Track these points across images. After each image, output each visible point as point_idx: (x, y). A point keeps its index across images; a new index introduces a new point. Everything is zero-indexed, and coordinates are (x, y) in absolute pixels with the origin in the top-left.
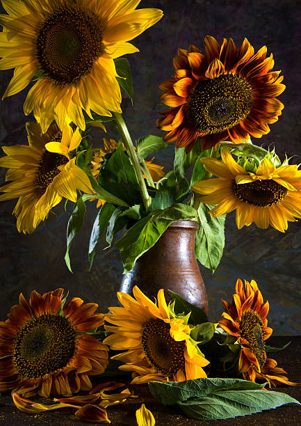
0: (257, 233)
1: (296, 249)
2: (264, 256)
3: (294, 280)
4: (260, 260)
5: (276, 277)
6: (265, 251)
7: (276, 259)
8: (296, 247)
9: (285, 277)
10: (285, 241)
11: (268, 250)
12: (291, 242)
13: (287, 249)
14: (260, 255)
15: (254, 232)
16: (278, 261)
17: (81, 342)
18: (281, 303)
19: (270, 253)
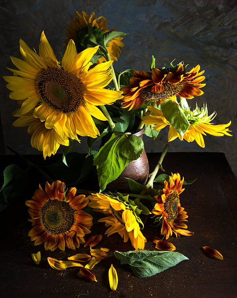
0: (197, 14)
1: (227, 26)
2: (201, 32)
3: (221, 49)
4: (197, 35)
5: (208, 48)
6: (202, 28)
7: (210, 34)
8: (226, 24)
9: (214, 48)
10: (218, 19)
11: (205, 27)
12: (223, 20)
13: (219, 26)
14: (198, 31)
15: (195, 13)
16: (211, 35)
17: (77, 216)
18: (209, 66)
19: (206, 29)
